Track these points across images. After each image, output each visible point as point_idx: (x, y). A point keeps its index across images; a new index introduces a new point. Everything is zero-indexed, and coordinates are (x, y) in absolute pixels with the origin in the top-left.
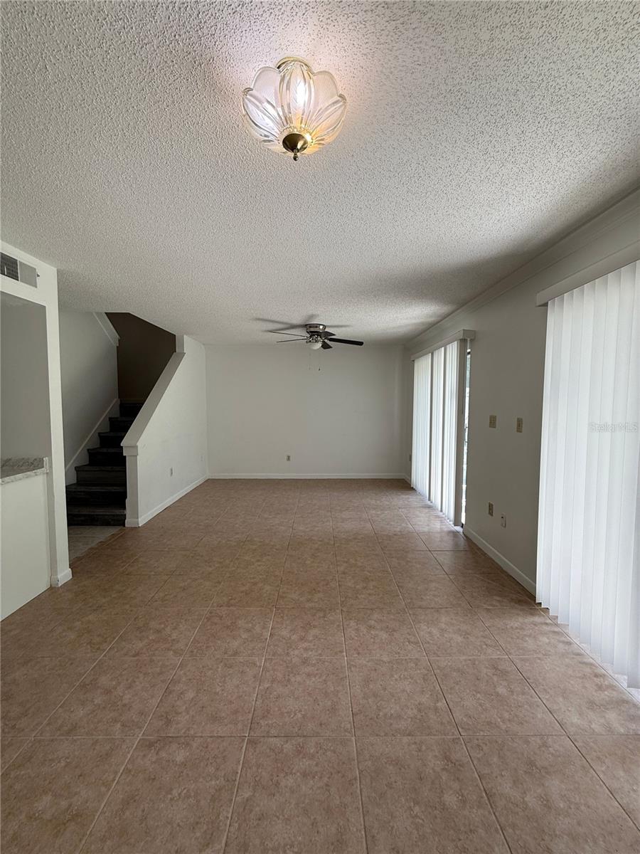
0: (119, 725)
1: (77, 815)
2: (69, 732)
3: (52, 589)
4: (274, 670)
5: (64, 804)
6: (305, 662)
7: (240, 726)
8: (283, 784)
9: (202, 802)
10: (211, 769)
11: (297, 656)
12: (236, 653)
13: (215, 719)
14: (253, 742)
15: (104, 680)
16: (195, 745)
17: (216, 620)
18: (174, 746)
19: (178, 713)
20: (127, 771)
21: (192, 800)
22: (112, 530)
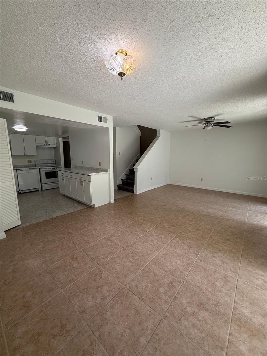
0: (103, 233)
1: (89, 242)
2: (95, 230)
3: (109, 203)
4: (142, 239)
5: (88, 240)
6: (152, 241)
7: (124, 245)
8: (124, 260)
9: (107, 253)
10: (113, 249)
11: (151, 239)
12: (136, 231)
13: (120, 241)
14: (124, 249)
15: (106, 224)
16: (113, 243)
17: (138, 222)
18: (109, 241)
19: (114, 236)
20: (99, 241)
21: (105, 251)
22: (131, 194)
